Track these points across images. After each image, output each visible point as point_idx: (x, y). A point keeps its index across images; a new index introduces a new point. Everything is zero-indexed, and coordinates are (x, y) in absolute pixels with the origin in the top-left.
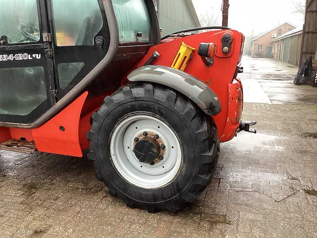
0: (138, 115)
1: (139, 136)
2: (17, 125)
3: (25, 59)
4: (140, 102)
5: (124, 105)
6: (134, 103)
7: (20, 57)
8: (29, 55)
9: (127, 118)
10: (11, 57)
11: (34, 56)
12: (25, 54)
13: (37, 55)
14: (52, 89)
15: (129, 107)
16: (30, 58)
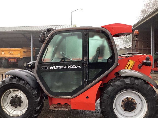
0: (128, 90)
1: (124, 100)
2: (65, 97)
3: (74, 68)
4: (128, 85)
5: (121, 87)
6: (126, 85)
7: (71, 67)
8: (76, 66)
9: (122, 92)
10: (66, 67)
11: (78, 66)
12: (74, 66)
13: (80, 66)
14: (86, 80)
15: (124, 87)
16: (76, 67)
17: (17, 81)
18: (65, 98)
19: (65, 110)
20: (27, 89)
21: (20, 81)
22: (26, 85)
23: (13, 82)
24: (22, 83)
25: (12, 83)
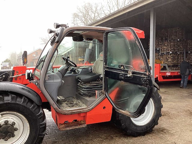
17: (12, 98)
18: (82, 112)
19: (81, 127)
20: (29, 109)
21: (17, 99)
22: (27, 103)
23: (6, 101)
24: (20, 101)
25: (3, 103)
